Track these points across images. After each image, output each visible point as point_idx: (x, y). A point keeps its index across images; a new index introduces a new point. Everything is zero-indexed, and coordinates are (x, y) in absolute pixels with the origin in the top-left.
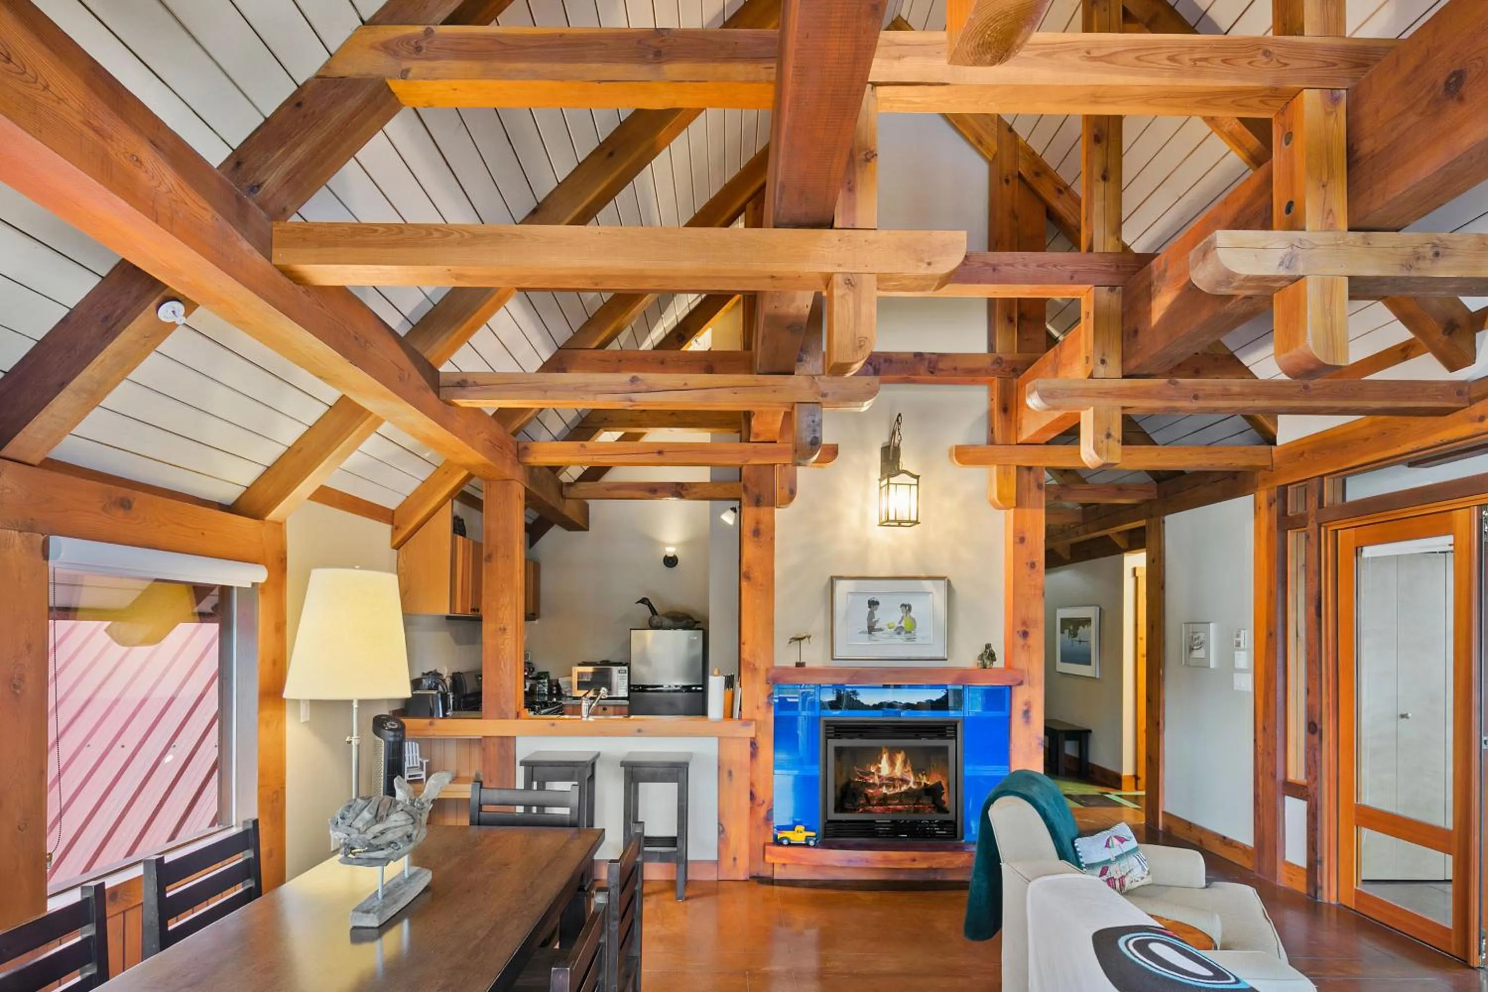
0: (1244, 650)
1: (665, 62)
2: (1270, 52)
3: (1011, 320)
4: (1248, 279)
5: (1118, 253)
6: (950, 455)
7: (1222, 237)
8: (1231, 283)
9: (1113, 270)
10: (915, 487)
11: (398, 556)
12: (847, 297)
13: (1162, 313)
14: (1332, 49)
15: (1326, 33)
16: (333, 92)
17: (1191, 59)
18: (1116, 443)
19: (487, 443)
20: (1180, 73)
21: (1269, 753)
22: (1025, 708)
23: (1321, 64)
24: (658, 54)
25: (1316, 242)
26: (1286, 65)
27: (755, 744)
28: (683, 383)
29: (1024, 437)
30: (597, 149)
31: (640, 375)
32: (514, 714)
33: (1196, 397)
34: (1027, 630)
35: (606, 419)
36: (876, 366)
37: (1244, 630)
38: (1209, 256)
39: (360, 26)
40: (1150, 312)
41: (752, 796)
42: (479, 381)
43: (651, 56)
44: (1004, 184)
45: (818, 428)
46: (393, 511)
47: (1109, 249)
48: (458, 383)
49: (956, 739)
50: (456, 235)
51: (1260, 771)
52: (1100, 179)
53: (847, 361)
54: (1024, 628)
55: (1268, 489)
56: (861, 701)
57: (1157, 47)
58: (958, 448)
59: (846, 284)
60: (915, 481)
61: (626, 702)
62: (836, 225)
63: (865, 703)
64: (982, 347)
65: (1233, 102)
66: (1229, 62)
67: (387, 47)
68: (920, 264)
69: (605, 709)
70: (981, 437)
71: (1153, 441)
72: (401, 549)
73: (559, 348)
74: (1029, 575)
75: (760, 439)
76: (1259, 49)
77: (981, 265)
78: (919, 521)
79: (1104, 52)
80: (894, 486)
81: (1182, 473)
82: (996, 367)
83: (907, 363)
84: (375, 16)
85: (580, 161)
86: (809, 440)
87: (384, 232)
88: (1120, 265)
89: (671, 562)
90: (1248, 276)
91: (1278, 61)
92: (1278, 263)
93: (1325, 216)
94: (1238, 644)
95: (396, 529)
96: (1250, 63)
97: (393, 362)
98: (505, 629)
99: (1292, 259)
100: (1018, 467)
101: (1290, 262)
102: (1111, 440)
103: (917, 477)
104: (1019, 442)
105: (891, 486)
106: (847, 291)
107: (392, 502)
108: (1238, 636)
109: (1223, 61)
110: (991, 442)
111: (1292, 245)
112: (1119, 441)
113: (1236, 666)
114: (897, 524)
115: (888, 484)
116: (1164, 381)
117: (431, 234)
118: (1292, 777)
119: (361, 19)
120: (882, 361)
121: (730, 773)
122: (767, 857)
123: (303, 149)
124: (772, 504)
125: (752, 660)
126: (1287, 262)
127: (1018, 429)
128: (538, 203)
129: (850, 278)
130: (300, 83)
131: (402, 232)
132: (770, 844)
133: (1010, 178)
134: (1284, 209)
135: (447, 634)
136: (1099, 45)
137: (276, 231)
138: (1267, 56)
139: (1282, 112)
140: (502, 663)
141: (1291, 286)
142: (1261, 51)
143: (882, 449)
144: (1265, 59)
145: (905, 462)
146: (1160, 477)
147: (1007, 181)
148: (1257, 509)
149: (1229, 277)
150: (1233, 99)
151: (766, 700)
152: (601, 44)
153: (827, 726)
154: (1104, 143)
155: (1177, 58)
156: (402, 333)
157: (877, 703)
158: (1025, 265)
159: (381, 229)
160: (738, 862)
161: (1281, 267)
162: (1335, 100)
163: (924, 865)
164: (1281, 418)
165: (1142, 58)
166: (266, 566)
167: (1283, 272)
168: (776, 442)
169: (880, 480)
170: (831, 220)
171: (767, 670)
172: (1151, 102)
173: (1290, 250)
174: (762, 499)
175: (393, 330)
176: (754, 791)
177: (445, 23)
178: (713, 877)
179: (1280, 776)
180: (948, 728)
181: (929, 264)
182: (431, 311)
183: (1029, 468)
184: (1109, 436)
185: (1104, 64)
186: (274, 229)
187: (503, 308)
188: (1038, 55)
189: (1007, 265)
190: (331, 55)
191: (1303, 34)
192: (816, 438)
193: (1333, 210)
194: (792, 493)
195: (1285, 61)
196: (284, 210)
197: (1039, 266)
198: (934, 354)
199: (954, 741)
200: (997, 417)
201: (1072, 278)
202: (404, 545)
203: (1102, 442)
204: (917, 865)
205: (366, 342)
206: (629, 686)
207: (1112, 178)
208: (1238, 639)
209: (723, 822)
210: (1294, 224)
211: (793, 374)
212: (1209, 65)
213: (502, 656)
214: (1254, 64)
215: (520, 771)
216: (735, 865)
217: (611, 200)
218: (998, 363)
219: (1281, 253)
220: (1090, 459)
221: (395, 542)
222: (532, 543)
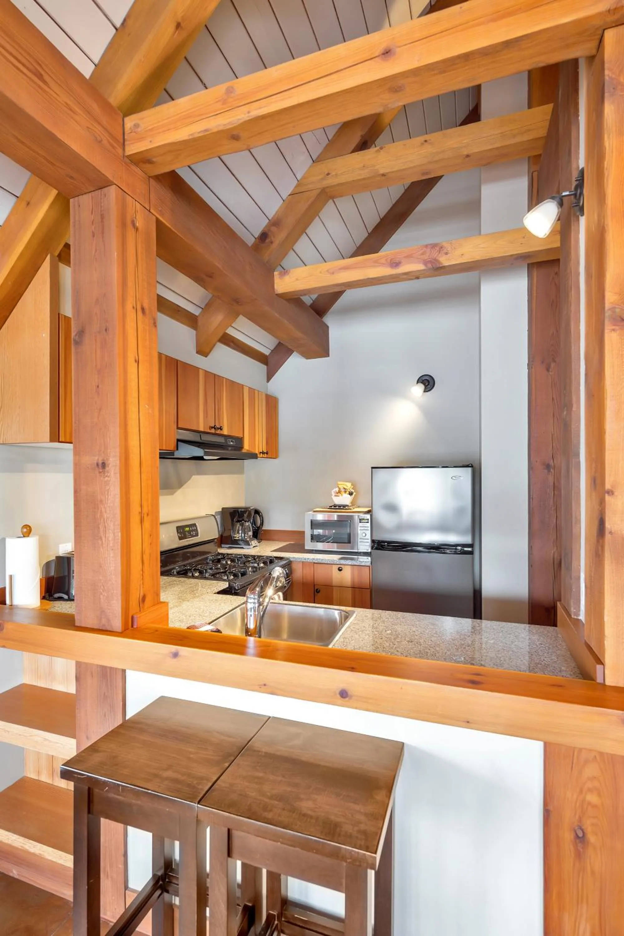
61: (368, 561)
89: (427, 382)
98: (104, 465)
206: (372, 540)
222: (270, 376)
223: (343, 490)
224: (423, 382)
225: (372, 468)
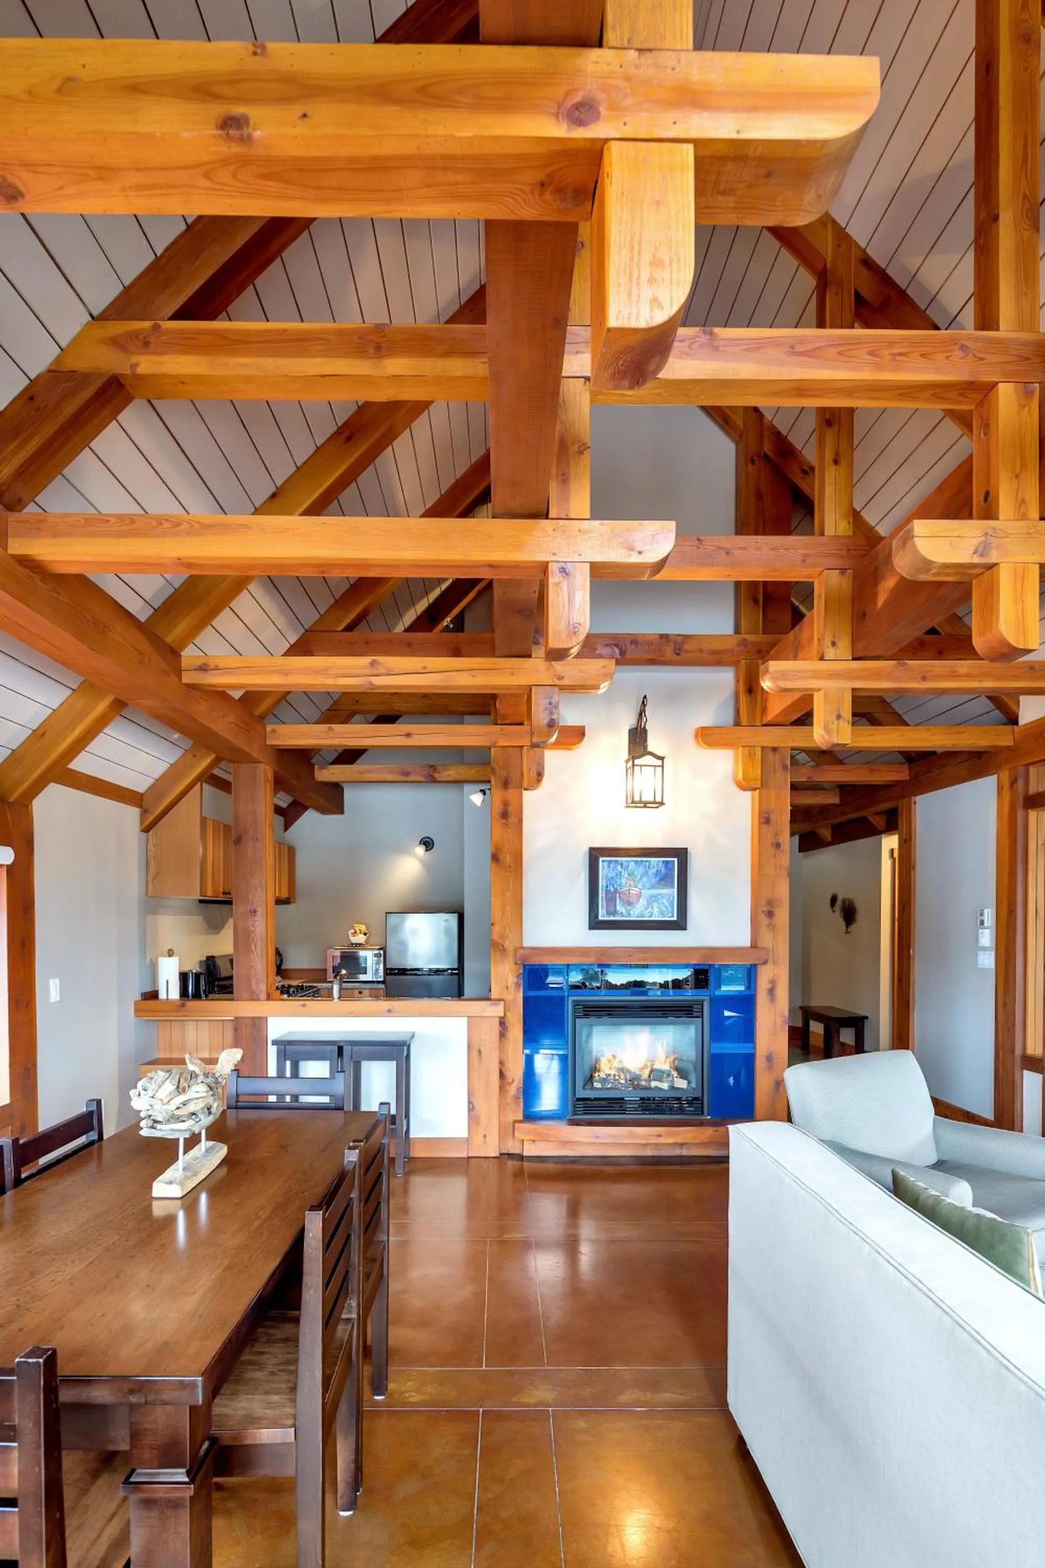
0: (987, 928)
1: (386, 356)
2: (966, 347)
3: (756, 601)
4: (945, 566)
5: (848, 537)
6: (696, 737)
7: (920, 527)
8: (929, 570)
9: (844, 553)
10: (660, 769)
11: (148, 840)
12: (561, 585)
13: (886, 595)
14: (1026, 344)
15: (1021, 327)
16: (65, 385)
17: (890, 354)
18: (846, 724)
19: (233, 725)
20: (879, 367)
21: (1009, 1029)
22: (770, 986)
23: (1017, 359)
24: (378, 348)
25: (1010, 531)
26: (982, 359)
27: (504, 1023)
28: (422, 665)
29: (769, 717)
30: (335, 433)
31: (380, 659)
32: (264, 996)
33: (924, 679)
34: (773, 909)
35: (357, 701)
36: (622, 647)
37: (988, 908)
38: (908, 545)
39: (89, 322)
40: (876, 595)
41: (502, 1075)
42: (221, 665)
43: (372, 351)
44: (750, 465)
45: (555, 711)
46: (142, 795)
47: (841, 532)
48: (200, 666)
49: (703, 1017)
50: (185, 526)
51: (1000, 1046)
52: (832, 463)
53: (565, 646)
54: (769, 908)
55: (1010, 769)
56: (609, 980)
57: (858, 342)
58: (703, 728)
59: (560, 572)
60: (659, 762)
61: (383, 986)
62: (550, 516)
63: (614, 982)
64: (729, 629)
65: (933, 395)
66: (928, 356)
67: (117, 343)
68: (631, 553)
69: (360, 993)
70: (727, 717)
71: (905, 721)
72: (151, 832)
73: (306, 631)
74: (775, 856)
75: (507, 722)
76: (956, 344)
77: (715, 548)
78: (664, 802)
79: (808, 347)
80: (639, 768)
81: (934, 753)
82: (742, 648)
83: (652, 644)
84: (104, 311)
85: (318, 445)
86: (546, 722)
87: (115, 523)
88: (850, 548)
89: (428, 844)
90: (944, 564)
91: (974, 355)
92: (972, 552)
93: (1018, 505)
94: (982, 923)
95: (145, 812)
96: (947, 358)
97: (131, 646)
98: (255, 912)
99: (986, 546)
100: (763, 748)
101: (984, 549)
102: (841, 721)
103: (662, 758)
104: (764, 723)
105: (635, 767)
106: (562, 579)
107: (140, 785)
108: (982, 915)
109: (922, 356)
110: (737, 723)
111: (986, 534)
112: (849, 722)
113: (980, 945)
114: (642, 805)
115: (633, 765)
116: (892, 663)
117: (161, 524)
118: (1030, 1051)
119: (91, 315)
120: (627, 642)
121: (480, 1052)
122: (516, 1134)
123: (37, 441)
124: (521, 787)
125: (500, 941)
126: (981, 550)
127: (764, 711)
128: (277, 487)
129: (565, 566)
130: (33, 377)
131: (133, 522)
132: (520, 1122)
133: (755, 458)
134: (982, 499)
135: (201, 918)
136: (802, 340)
137: (11, 521)
138: (963, 351)
139: (980, 404)
140: (253, 946)
141: (987, 573)
142: (957, 346)
143: (630, 731)
144: (962, 354)
145: (653, 744)
146: (912, 758)
147: (753, 462)
148: (1000, 788)
149: (927, 564)
150: (933, 392)
151: (515, 980)
152: (323, 339)
153: (575, 1006)
154: (836, 427)
155: (878, 352)
156: (143, 618)
157: (624, 982)
158: (758, 549)
159: (112, 520)
160: (488, 1139)
161: (975, 555)
162: (1029, 394)
163: (671, 1140)
164: (1022, 699)
165: (843, 353)
166: (12, 848)
167: (976, 560)
168: (522, 724)
169: (627, 762)
170: (546, 510)
171: (516, 950)
172: (855, 395)
173: (983, 538)
174: (510, 781)
175: (133, 616)
176: (503, 1069)
177: (173, 318)
178: (464, 1154)
179: (1018, 1051)
180: (695, 1006)
181: (640, 553)
182: (173, 594)
183: (775, 749)
184: (839, 717)
185: (807, 359)
186: (9, 519)
187: (245, 591)
188: (744, 350)
189: (740, 548)
190: (62, 350)
191: (998, 329)
192: (552, 720)
193: (1026, 499)
194: (540, 775)
195: (982, 356)
196: (20, 500)
197: (773, 549)
198: (680, 635)
199: (700, 1019)
200: (743, 699)
201: (803, 561)
202: (154, 829)
203: (833, 723)
204: (662, 1140)
205: (105, 627)
206: (385, 969)
207: (843, 462)
208: (982, 918)
209: (472, 1100)
210: (989, 513)
211: (530, 656)
212: (907, 359)
213: (253, 939)
214: (950, 358)
215: (272, 1051)
216: (485, 1142)
217: (351, 482)
218: (743, 645)
219: (976, 542)
220: (821, 739)
221: (144, 826)
222: (287, 827)
223: (358, 931)
224: (425, 844)
225: (387, 913)
